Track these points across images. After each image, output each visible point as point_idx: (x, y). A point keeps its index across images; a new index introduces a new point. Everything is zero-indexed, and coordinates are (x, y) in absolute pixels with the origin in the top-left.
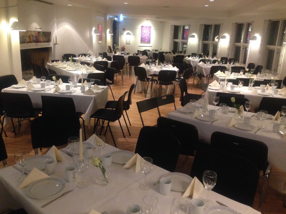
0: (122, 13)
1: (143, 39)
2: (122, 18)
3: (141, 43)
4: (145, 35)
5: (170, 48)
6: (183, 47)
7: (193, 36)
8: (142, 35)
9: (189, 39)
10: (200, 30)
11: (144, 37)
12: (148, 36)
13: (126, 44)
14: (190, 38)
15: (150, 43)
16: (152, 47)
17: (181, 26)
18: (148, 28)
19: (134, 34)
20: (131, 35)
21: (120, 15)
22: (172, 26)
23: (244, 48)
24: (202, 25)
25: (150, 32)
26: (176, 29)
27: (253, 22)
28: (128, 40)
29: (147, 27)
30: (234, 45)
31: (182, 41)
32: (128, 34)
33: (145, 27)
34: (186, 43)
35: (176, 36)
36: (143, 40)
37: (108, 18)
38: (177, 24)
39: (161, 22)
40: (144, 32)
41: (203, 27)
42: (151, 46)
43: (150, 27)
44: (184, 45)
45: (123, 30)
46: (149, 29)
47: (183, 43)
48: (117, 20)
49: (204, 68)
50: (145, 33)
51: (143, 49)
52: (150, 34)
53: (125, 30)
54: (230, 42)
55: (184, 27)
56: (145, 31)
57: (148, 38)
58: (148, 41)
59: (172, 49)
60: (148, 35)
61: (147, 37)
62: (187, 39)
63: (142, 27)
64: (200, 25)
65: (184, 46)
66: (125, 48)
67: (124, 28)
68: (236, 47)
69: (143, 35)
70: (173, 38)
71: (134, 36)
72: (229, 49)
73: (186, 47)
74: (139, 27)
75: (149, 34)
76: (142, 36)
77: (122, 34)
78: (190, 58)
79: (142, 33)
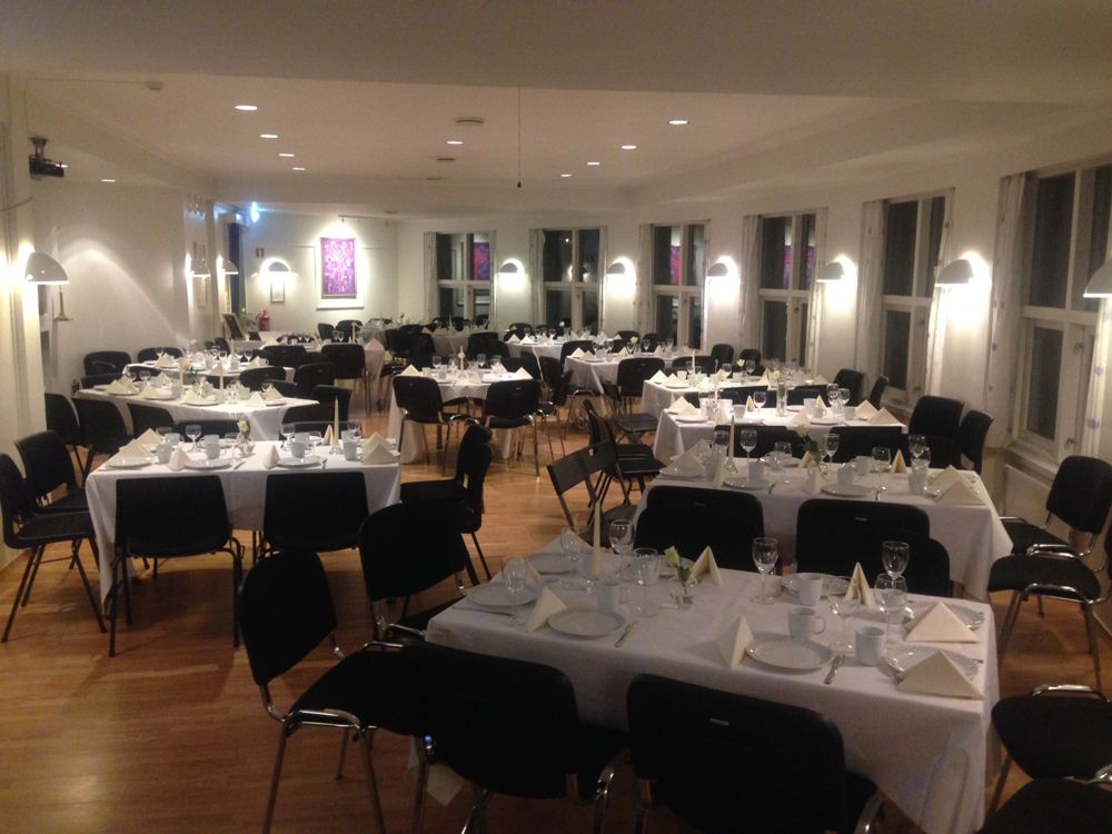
0: (258, 200)
1: (330, 285)
2: (255, 212)
3: (323, 298)
4: (335, 270)
5: (430, 311)
6: (475, 305)
7: (511, 268)
8: (324, 270)
9: (495, 276)
10: (532, 246)
11: (332, 276)
12: (346, 274)
13: (273, 302)
14: (501, 274)
15: (355, 297)
16: (362, 308)
17: (458, 235)
18: (344, 243)
19: (298, 268)
20: (287, 270)
21: (250, 205)
22: (425, 234)
23: (686, 301)
24: (537, 230)
25: (352, 256)
26: (444, 244)
27: (709, 220)
28: (278, 289)
29: (339, 242)
30: (653, 292)
31: (469, 286)
32: (277, 267)
33: (333, 243)
34: (487, 292)
35: (444, 268)
36: (329, 289)
37: (216, 215)
38: (444, 230)
39: (387, 223)
40: (333, 260)
41: (542, 238)
42: (361, 305)
43: (352, 240)
44: (478, 298)
45: (258, 255)
46: (349, 246)
47: (475, 290)
48: (241, 223)
49: (595, 367)
50: (336, 264)
51: (334, 319)
52: (353, 264)
53: (263, 255)
54: (641, 283)
55: (471, 237)
56: (336, 256)
57: (348, 279)
58: (348, 291)
59: (436, 314)
60: (345, 268)
61: (343, 277)
62: (488, 276)
63: (324, 241)
64: (530, 230)
65: (478, 302)
66: (268, 319)
67: (260, 246)
68: (658, 296)
69: (328, 271)
70: (436, 276)
71: (295, 274)
72: (640, 303)
73: (487, 305)
74: (314, 243)
75: (349, 264)
76: (326, 274)
77: (255, 269)
78: (528, 340)
79: (324, 264)
